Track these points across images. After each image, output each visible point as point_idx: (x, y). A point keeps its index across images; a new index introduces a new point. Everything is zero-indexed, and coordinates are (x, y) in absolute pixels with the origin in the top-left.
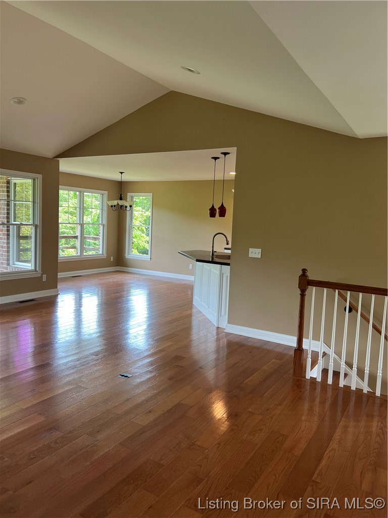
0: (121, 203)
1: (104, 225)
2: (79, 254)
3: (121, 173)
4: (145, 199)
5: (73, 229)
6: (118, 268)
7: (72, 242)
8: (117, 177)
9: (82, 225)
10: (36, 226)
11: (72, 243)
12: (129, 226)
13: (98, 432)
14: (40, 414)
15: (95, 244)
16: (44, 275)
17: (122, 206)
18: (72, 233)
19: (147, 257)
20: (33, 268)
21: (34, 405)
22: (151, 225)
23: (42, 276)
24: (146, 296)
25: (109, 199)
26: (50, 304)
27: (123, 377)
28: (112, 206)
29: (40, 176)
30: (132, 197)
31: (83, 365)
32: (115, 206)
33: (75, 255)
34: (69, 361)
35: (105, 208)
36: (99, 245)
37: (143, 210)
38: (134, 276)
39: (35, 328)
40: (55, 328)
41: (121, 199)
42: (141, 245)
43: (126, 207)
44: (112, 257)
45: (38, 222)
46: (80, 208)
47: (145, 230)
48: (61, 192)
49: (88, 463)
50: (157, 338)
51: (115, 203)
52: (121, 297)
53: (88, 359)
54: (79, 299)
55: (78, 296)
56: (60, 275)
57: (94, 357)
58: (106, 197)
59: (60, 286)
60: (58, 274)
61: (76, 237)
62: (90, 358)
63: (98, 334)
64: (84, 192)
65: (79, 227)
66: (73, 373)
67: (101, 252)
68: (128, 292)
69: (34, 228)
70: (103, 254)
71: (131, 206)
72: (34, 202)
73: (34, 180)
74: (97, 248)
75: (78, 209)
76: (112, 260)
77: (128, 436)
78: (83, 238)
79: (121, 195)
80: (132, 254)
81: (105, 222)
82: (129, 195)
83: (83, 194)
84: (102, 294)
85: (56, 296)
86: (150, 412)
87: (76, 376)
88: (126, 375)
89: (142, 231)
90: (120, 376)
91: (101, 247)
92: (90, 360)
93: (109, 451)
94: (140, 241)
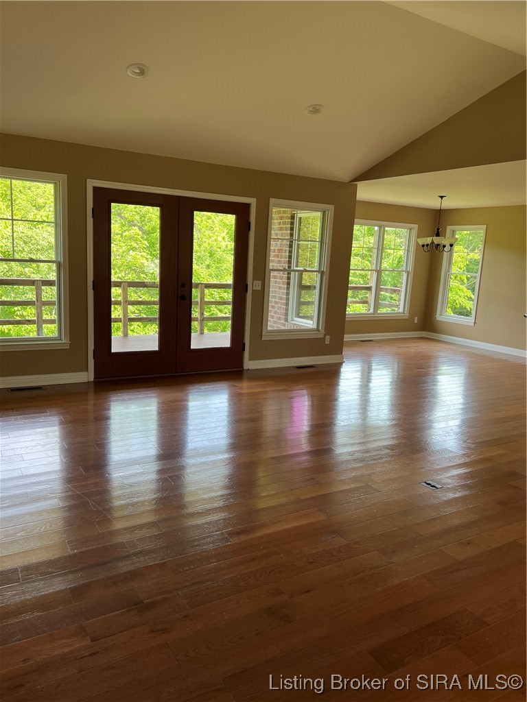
0: (437, 240)
1: (408, 273)
2: (371, 311)
3: (442, 197)
4: (470, 235)
5: (363, 277)
6: (424, 334)
7: (362, 295)
8: (435, 203)
9: (379, 272)
10: (322, 273)
11: (360, 297)
12: (446, 274)
13: (393, 552)
14: (320, 510)
15: (391, 298)
16: (327, 337)
17: (438, 245)
18: (362, 282)
19: (469, 321)
20: (315, 327)
21: (313, 498)
22: (479, 272)
23: (325, 337)
24: (462, 378)
25: (419, 236)
26: (332, 374)
27: (429, 486)
28: (423, 246)
29: (332, 207)
30: (453, 231)
31: (375, 460)
32: (427, 245)
33: (366, 312)
34: (356, 451)
35: (412, 249)
36: (399, 300)
37: (466, 251)
38: (447, 346)
39: (312, 402)
40: (335, 405)
41: (438, 235)
42: (457, 301)
43: (444, 246)
44: (416, 318)
45: (324, 268)
46: (378, 249)
47: (466, 280)
48: (356, 227)
49: (380, 589)
50: (480, 440)
51: (428, 240)
52: (427, 375)
53: (380, 452)
54: (367, 370)
55: (366, 367)
56: (347, 338)
57: (389, 451)
58: (414, 233)
59: (346, 351)
60: (345, 336)
61: (369, 289)
62: (383, 452)
63: (394, 422)
64: (385, 226)
65: (375, 275)
66: (361, 467)
67: (401, 310)
68: (436, 368)
69: (319, 276)
70: (404, 313)
71: (451, 245)
72: (322, 242)
73: (324, 212)
74: (396, 304)
75: (375, 251)
76: (416, 322)
77: (434, 569)
78: (378, 289)
79: (438, 229)
80: (446, 315)
81: (410, 269)
82: (449, 228)
83: (384, 231)
84: (398, 367)
85: (340, 365)
86: (469, 544)
87: (365, 472)
88: (433, 484)
89: (462, 281)
90: (425, 484)
91: (402, 302)
92: (383, 455)
93: (407, 581)
94: (457, 297)
